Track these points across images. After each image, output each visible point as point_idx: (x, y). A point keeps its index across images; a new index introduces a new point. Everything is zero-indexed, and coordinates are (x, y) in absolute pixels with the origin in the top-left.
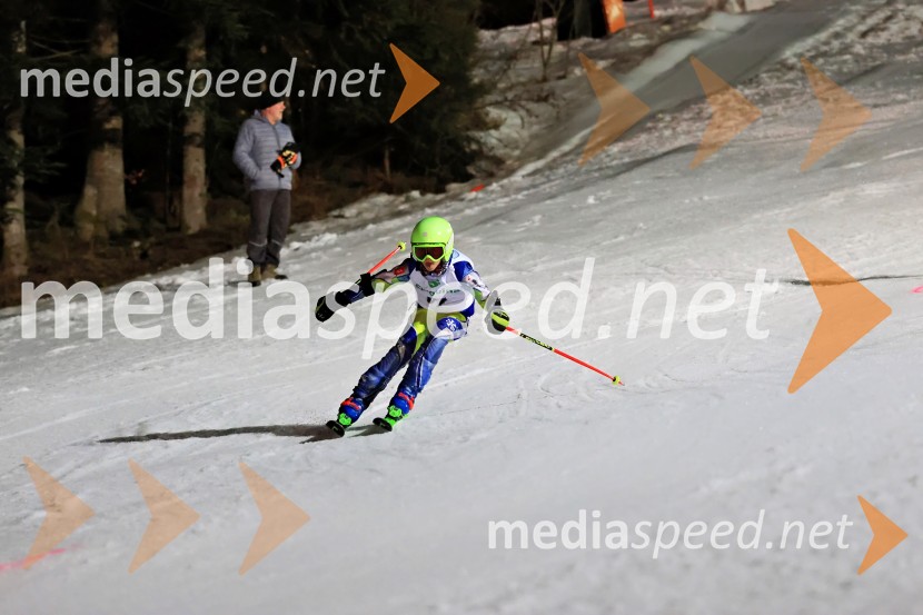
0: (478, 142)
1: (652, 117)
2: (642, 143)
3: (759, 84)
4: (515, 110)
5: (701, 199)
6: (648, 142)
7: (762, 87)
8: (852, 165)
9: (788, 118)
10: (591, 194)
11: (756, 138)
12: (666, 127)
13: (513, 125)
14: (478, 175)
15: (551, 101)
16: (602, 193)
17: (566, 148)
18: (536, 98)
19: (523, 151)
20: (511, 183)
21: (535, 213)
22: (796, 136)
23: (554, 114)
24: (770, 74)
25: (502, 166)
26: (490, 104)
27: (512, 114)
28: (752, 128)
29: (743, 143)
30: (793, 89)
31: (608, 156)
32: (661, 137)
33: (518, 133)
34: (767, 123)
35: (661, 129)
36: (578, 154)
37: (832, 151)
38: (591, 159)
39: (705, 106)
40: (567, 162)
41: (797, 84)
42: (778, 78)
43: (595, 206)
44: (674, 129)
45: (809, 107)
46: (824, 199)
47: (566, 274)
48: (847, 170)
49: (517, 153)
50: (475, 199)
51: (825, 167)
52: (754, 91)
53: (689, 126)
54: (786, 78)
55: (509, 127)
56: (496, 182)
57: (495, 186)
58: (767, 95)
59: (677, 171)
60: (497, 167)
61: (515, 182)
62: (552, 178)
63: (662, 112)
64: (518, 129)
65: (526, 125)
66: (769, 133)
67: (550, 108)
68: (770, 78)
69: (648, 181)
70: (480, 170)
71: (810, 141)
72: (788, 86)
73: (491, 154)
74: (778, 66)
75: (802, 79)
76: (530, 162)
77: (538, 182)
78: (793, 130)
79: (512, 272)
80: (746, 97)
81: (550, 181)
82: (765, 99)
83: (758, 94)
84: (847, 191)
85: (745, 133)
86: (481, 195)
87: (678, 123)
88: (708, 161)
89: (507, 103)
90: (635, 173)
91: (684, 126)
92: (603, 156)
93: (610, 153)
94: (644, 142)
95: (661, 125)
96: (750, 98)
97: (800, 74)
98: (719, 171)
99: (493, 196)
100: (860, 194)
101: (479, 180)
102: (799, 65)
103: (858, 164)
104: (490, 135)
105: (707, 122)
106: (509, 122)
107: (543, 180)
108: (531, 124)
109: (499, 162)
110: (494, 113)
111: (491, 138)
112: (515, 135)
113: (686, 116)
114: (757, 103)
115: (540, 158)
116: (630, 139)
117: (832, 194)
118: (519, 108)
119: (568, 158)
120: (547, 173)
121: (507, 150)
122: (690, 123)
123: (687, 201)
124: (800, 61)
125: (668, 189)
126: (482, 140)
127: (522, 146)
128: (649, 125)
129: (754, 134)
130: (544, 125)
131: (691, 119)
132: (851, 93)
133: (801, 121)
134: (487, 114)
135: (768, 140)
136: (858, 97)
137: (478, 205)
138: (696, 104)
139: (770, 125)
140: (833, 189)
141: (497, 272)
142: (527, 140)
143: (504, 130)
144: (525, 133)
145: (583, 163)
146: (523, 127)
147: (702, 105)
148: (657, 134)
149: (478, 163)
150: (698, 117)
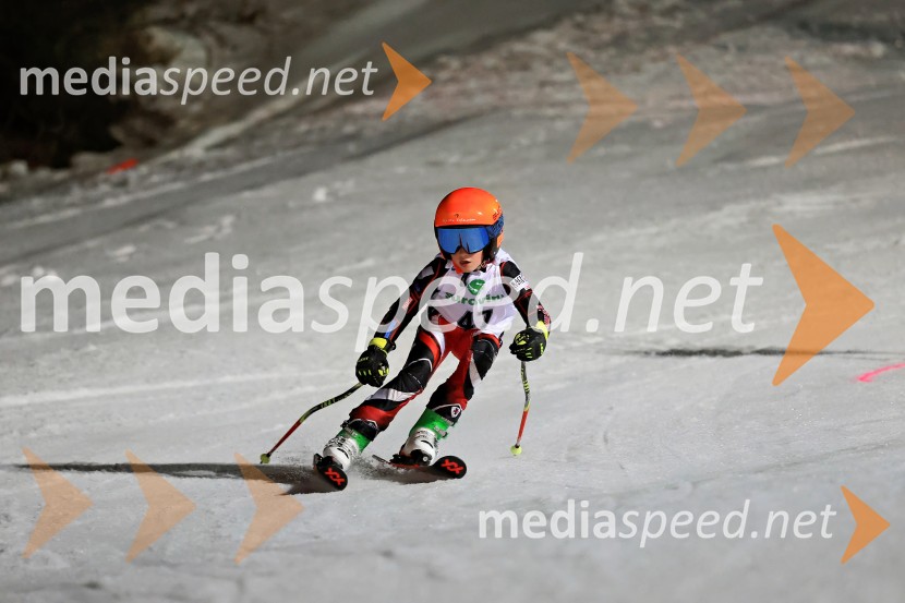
4: (197, 35)
10: (321, 184)
12: (451, 80)
14: (129, 142)
15: (260, 22)
16: (339, 185)
17: (281, 105)
18: (234, 17)
20: (185, 159)
21: (224, 211)
23: (264, 46)
25: (171, 130)
26: (155, 23)
27: (191, 41)
35: (444, 82)
38: (323, 124)
43: (327, 205)
49: (197, 107)
60: (162, 130)
61: (192, 156)
62: (257, 152)
63: (446, 52)
67: (258, 35)
69: (417, 169)
70: (131, 134)
77: (230, 159)
81: (252, 159)
86: (132, 176)
89: (185, 23)
90: (397, 153)
95: (444, 75)
101: (129, 151)
106: (185, 54)
109: (165, 121)
110: (161, 37)
115: (235, 119)
118: (204, 32)
119: (282, 122)
120: (248, 144)
134: (150, 39)
137: (128, 193)
145: (309, 130)
146: (209, 64)
149: (130, 122)
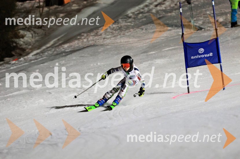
0: (16, 43)
1: (80, 35)
2: (75, 44)
3: (118, 23)
4: (29, 31)
5: (97, 64)
6: (78, 44)
7: (120, 24)
8: (152, 53)
9: (129, 36)
10: (57, 62)
11: (117, 43)
12: (85, 38)
13: (29, 37)
14: (16, 55)
15: (43, 28)
16: (61, 62)
17: (48, 45)
18: (37, 27)
19: (32, 46)
20: (28, 58)
21: (37, 69)
22: (132, 42)
23: (44, 33)
24: (123, 19)
25: (25, 52)
26: (21, 29)
27: (28, 33)
28: (116, 39)
29: (112, 44)
30: (131, 25)
31: (64, 48)
32: (83, 42)
33: (31, 40)
34: (121, 37)
35: (83, 39)
36: (53, 48)
37: (144, 48)
38: (57, 49)
39: (99, 31)
40: (48, 51)
41: (132, 23)
42: (125, 21)
44: (88, 39)
45: (136, 31)
46: (141, 65)
47: (47, 91)
48: (150, 54)
49: (30, 47)
50: (15, 63)
51: (142, 53)
52: (116, 26)
53: (93, 38)
54: (128, 21)
55: (27, 37)
56: (23, 57)
57: (22, 59)
58: (121, 27)
59: (89, 54)
60: (22, 52)
61: (30, 57)
62: (43, 56)
63: (84, 33)
64: (31, 38)
65: (34, 37)
66: (122, 41)
67: (43, 31)
68: (123, 21)
69: (78, 58)
70: (16, 53)
71: (136, 44)
72: (129, 24)
73: (21, 47)
74: (125, 17)
75: (134, 21)
76: (35, 50)
77: (38, 58)
78: (131, 40)
79: (28, 90)
80: (114, 28)
81: (42, 57)
82: (120, 28)
83: (118, 27)
84: (149, 62)
85: (113, 41)
86: (17, 62)
87: (89, 37)
88: (100, 51)
89: (27, 29)
90: (73, 54)
91: (91, 38)
92: (62, 48)
93: (64, 47)
94: (77, 43)
95: (83, 37)
96: (115, 28)
97: (133, 20)
98: (103, 54)
99: (21, 62)
100: (154, 63)
101: (16, 57)
102: (133, 16)
103: (154, 52)
104: (20, 40)
105: (100, 37)
106: (27, 36)
107: (40, 57)
108: (35, 37)
109: (23, 50)
110: (22, 32)
111: (21, 41)
112: (30, 41)
113: (92, 34)
114: (118, 29)
115: (38, 49)
116: (71, 42)
117: (144, 63)
118: (31, 31)
119: (49, 49)
120: (41, 54)
121: (27, 46)
122: (93, 37)
123: (92, 65)
124: (133, 15)
125: (85, 61)
126: (18, 42)
127: (32, 44)
128: (79, 37)
129: (117, 41)
130: (40, 37)
131: (94, 35)
132: (151, 27)
133: (133, 36)
134: (19, 33)
135: (121, 43)
136: (154, 28)
137: (16, 66)
138: (95, 30)
139: (122, 38)
140: (144, 61)
141: (22, 90)
142: (34, 42)
143: (26, 38)
144: (33, 40)
145: (54, 51)
146: (32, 37)
147: (97, 31)
148: (81, 41)
149: (16, 51)
150: (96, 34)
